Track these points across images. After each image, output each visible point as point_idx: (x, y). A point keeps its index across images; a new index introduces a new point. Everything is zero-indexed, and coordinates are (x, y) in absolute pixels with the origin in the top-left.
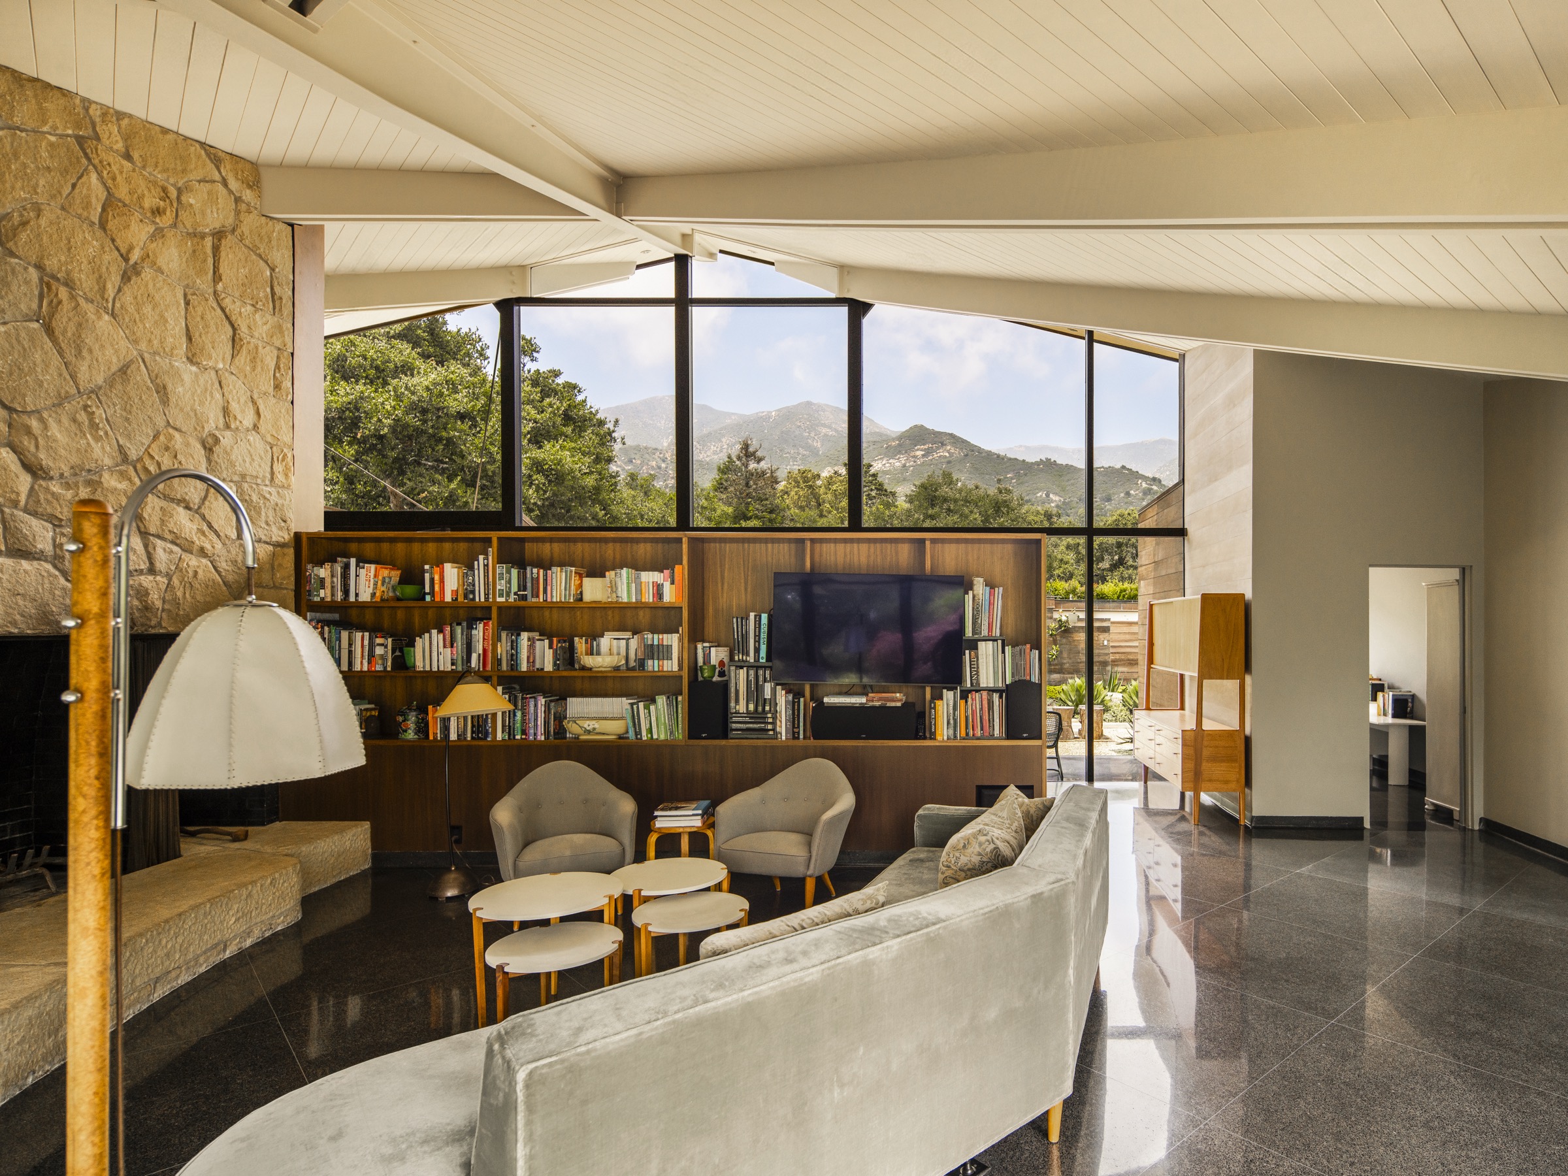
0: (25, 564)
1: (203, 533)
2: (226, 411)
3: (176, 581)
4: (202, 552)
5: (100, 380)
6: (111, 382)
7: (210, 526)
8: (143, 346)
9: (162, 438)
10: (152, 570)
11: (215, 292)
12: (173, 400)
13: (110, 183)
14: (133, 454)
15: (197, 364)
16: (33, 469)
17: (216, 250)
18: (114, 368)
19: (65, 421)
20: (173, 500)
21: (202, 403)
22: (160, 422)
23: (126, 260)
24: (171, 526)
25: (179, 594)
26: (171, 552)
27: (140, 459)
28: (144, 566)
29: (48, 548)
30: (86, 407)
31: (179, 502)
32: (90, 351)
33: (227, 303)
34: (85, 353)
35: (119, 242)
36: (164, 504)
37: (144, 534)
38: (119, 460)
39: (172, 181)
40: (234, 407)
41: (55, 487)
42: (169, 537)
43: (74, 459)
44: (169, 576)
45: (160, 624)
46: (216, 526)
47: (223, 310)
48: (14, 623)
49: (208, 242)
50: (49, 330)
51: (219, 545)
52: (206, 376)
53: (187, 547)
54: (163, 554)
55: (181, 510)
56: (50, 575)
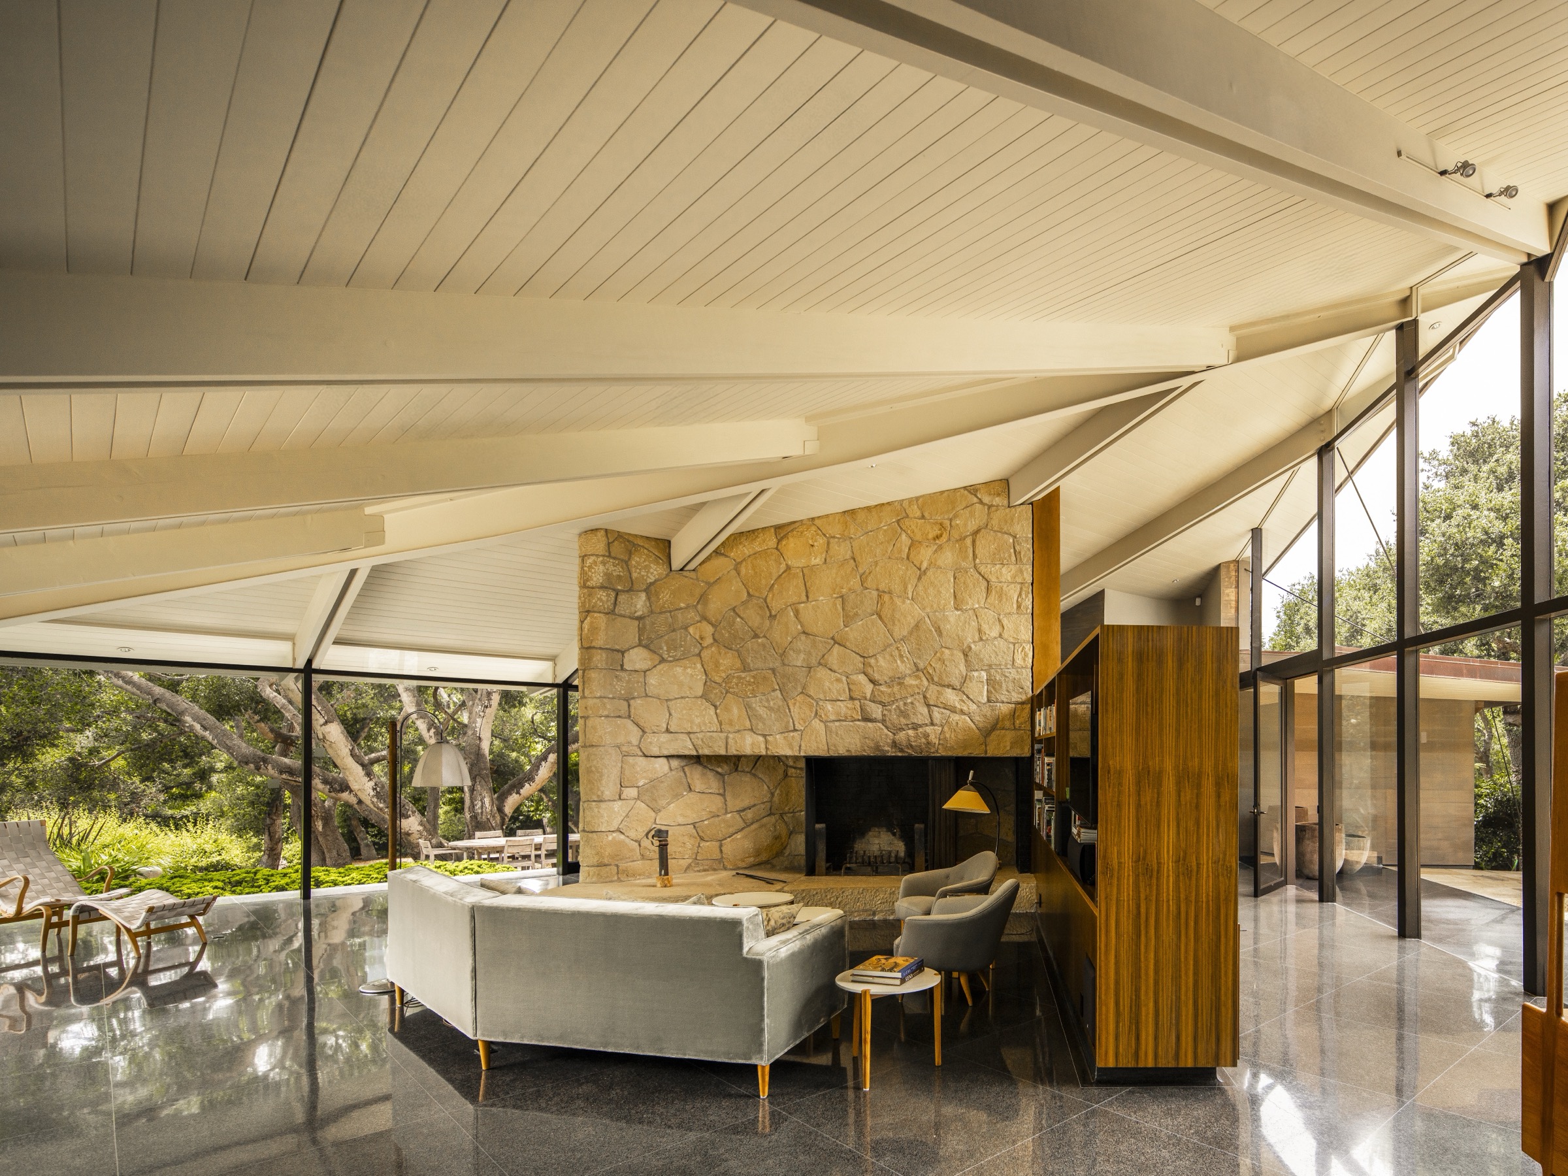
0: (870, 724)
1: (963, 701)
2: (980, 631)
3: (946, 729)
4: (962, 712)
5: (905, 633)
6: (911, 633)
7: (968, 697)
8: (928, 610)
9: (938, 655)
10: (932, 724)
11: (975, 566)
12: (945, 633)
13: (912, 535)
14: (921, 666)
15: (960, 610)
16: (872, 681)
17: (974, 542)
18: (912, 625)
19: (887, 657)
20: (944, 686)
21: (963, 630)
22: (937, 646)
23: (920, 569)
24: (942, 699)
25: (948, 736)
26: (943, 713)
27: (925, 668)
28: (927, 721)
29: (879, 717)
30: (897, 648)
31: (948, 686)
32: (899, 621)
33: (982, 569)
34: (896, 622)
35: (915, 562)
36: (939, 688)
37: (928, 706)
38: (915, 670)
39: (946, 517)
40: (985, 627)
41: (883, 688)
42: (940, 705)
43: (891, 674)
44: (942, 726)
45: (937, 751)
46: (971, 697)
47: (980, 574)
48: (864, 750)
49: (969, 541)
50: (880, 618)
51: (975, 707)
52: (966, 615)
53: (953, 710)
54: (937, 715)
55: (949, 691)
56: (880, 729)
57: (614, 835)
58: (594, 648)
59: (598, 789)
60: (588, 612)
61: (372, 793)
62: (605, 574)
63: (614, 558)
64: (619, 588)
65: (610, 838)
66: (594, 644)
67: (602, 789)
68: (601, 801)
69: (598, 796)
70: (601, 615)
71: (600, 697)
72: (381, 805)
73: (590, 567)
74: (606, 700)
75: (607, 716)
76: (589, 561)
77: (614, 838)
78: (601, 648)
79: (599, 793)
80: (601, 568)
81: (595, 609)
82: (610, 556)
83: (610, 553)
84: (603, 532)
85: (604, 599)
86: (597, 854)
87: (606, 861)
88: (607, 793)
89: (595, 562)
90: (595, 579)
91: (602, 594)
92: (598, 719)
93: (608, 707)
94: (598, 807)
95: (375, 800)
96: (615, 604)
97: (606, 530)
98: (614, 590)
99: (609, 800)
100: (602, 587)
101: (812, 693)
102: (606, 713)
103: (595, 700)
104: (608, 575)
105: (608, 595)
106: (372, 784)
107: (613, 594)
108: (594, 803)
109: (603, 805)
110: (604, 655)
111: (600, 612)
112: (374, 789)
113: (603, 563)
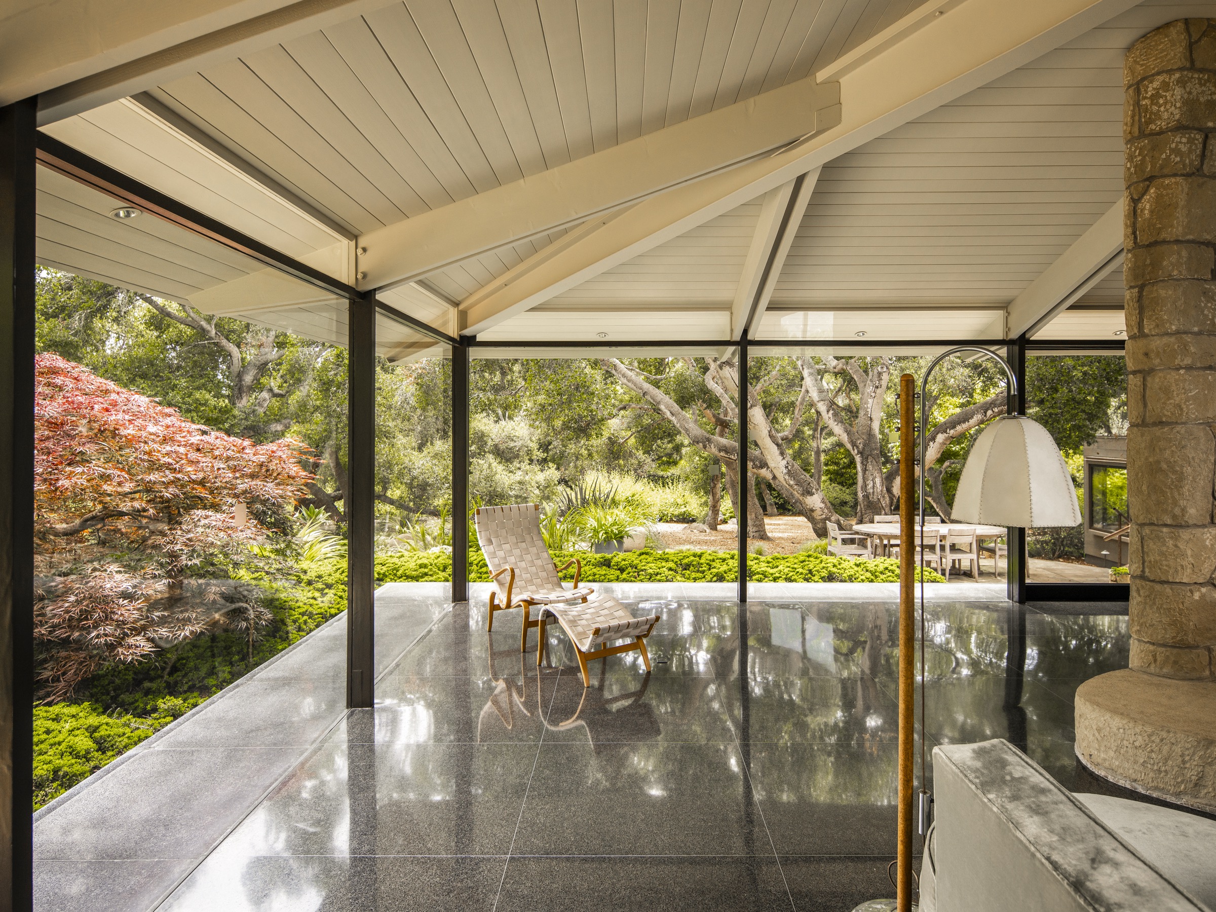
57: (1204, 590)
58: (1164, 242)
59: (1175, 503)
60: (1151, 179)
62: (1185, 102)
63: (1201, 71)
64: (1210, 124)
65: (1197, 596)
66: (1164, 235)
67: (1182, 503)
68: (1181, 526)
69: (1174, 517)
70: (1179, 179)
71: (1178, 332)
73: (1154, 98)
74: (1188, 338)
75: (1189, 368)
76: (1152, 88)
77: (1203, 596)
78: (1177, 242)
79: (1177, 511)
80: (1178, 92)
81: (1166, 171)
82: (1192, 68)
83: (1192, 61)
84: (1181, 26)
85: (1184, 148)
86: (1174, 623)
87: (1190, 639)
88: (1192, 511)
89: (1165, 86)
90: (1166, 115)
91: (1180, 142)
92: (1173, 373)
93: (1192, 349)
94: (1176, 538)
96: (1203, 156)
97: (1187, 21)
98: (1200, 130)
99: (1196, 526)
100: (1180, 128)
102: (1188, 361)
103: (1166, 340)
104: (1190, 104)
105: (1191, 141)
107: (1199, 137)
108: (1165, 530)
109: (1185, 534)
110: (1184, 253)
111: (1175, 175)
113: (1182, 82)
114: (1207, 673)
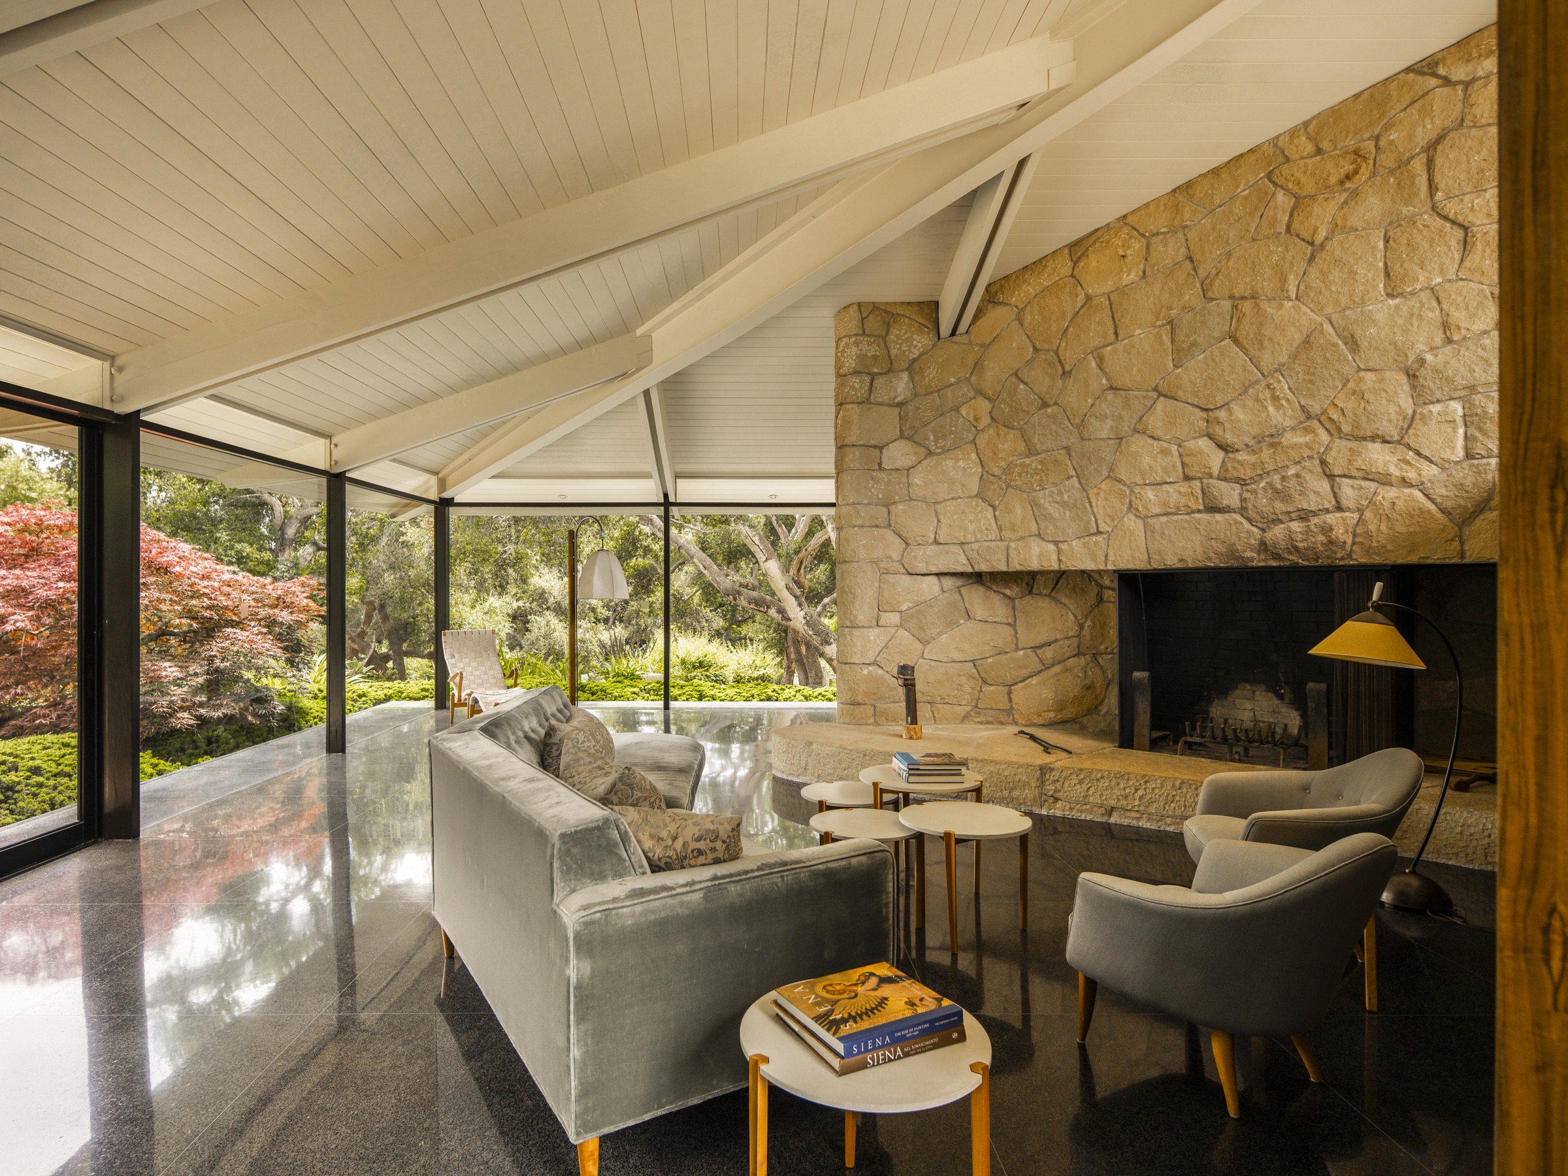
0: (1218, 517)
1: (1408, 463)
2: (1445, 326)
3: (1368, 515)
4: (1405, 482)
5: (1283, 358)
6: (1294, 357)
7: (1418, 454)
8: (1329, 310)
9: (1351, 385)
10: (1339, 508)
11: (1434, 208)
12: (1364, 344)
13: (1296, 189)
14: (1316, 408)
15: (1400, 295)
16: (1224, 447)
17: (1430, 161)
18: (1297, 342)
19: (1250, 403)
20: (1364, 439)
21: (1406, 332)
22: (1348, 370)
23: (1311, 244)
24: (1359, 463)
25: (1372, 528)
26: (1361, 488)
27: (1324, 412)
28: (1329, 503)
29: (1235, 502)
30: (1268, 386)
31: (1373, 438)
32: (1271, 339)
33: (1451, 208)
34: (1266, 343)
35: (1304, 232)
36: (1353, 445)
37: (1331, 477)
38: (1302, 418)
39: (1367, 136)
40: (1458, 316)
41: (1242, 456)
42: (1355, 473)
43: (1256, 431)
44: (1360, 511)
45: (1350, 556)
46: (1426, 452)
47: (1446, 218)
48: (1209, 559)
49: (1418, 165)
50: (1236, 341)
51: (1435, 470)
52: (1413, 301)
53: (1385, 480)
54: (1349, 492)
55: (1377, 446)
56: (1237, 522)
57: (871, 668)
58: (846, 445)
59: (851, 613)
60: (841, 404)
61: (804, 622)
62: (858, 357)
63: (870, 336)
64: (875, 370)
65: (865, 672)
66: (847, 442)
67: (855, 612)
68: (853, 627)
69: (851, 621)
70: (854, 406)
71: (854, 504)
72: (811, 633)
73: (843, 351)
74: (859, 507)
75: (861, 526)
76: (842, 344)
77: (870, 672)
78: (853, 445)
79: (852, 618)
80: (854, 349)
81: (848, 400)
82: (864, 334)
83: (864, 330)
84: (855, 307)
85: (857, 386)
86: (850, 689)
87: (860, 699)
88: (861, 617)
89: (847, 344)
90: (847, 364)
91: (855, 381)
92: (851, 530)
93: (862, 514)
94: (851, 635)
95: (806, 627)
96: (870, 391)
97: (860, 304)
98: (869, 374)
99: (863, 627)
100: (855, 373)
101: (1123, 477)
102: (860, 522)
103: (848, 508)
104: (861, 357)
105: (862, 381)
106: (803, 613)
107: (867, 379)
108: (847, 630)
109: (856, 632)
110: (857, 453)
111: (853, 403)
112: (805, 618)
113: (856, 344)
114: (872, 720)
